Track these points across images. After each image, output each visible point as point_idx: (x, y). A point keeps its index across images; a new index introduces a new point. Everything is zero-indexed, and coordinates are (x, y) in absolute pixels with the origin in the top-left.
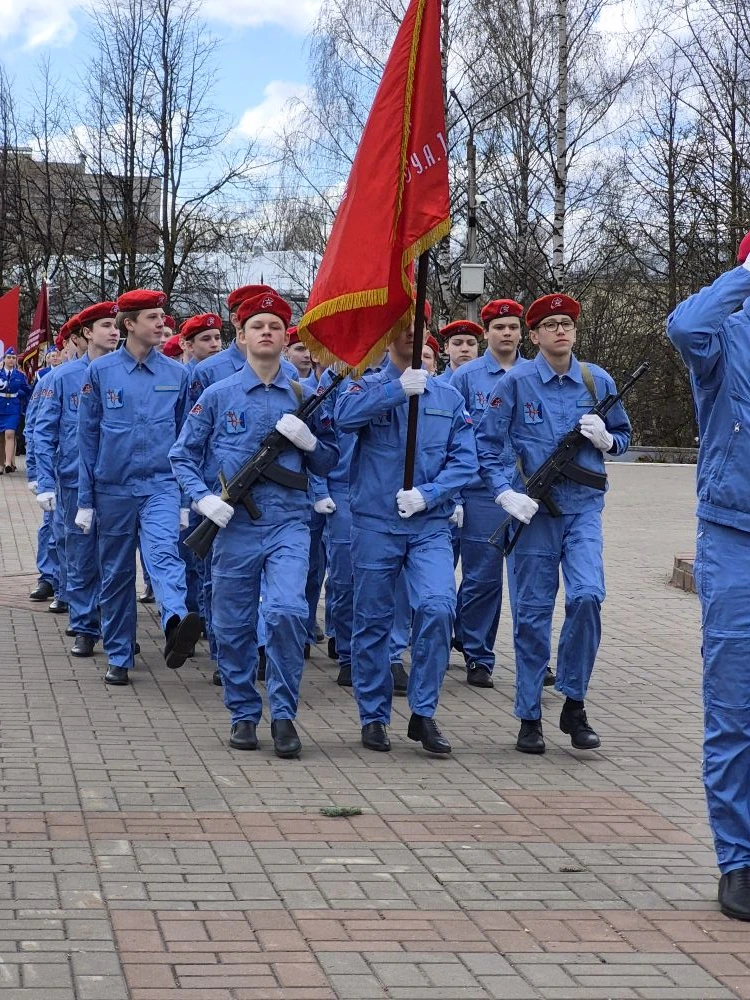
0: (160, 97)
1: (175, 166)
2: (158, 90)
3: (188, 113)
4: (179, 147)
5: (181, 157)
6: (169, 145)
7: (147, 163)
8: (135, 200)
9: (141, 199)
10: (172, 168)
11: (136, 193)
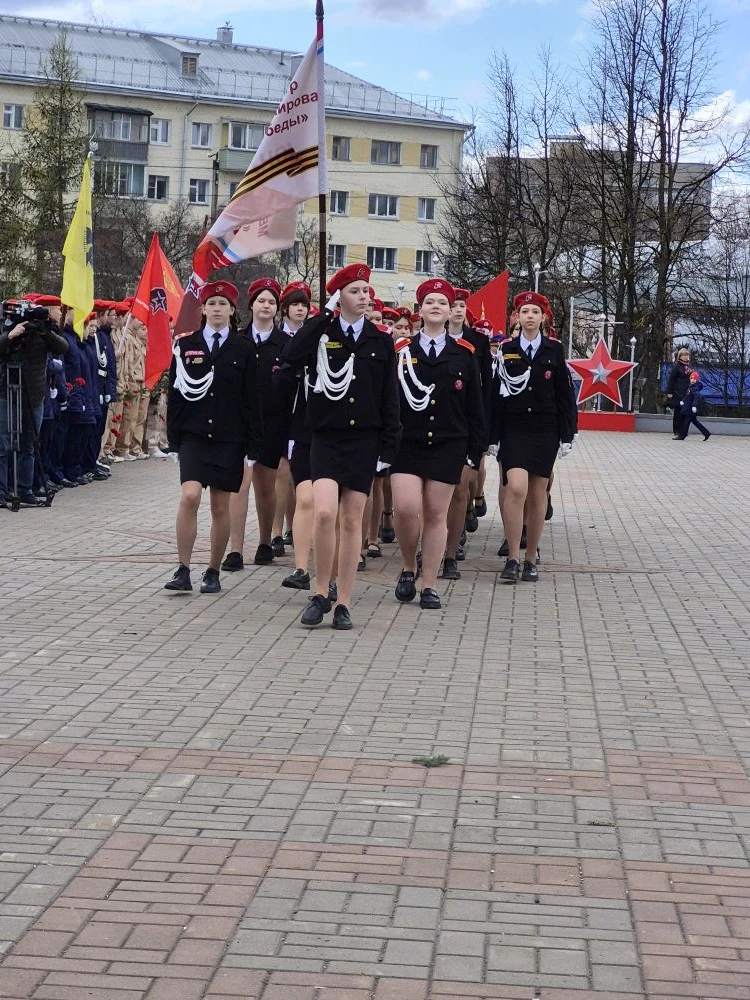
0: (658, 83)
1: (672, 150)
2: (657, 74)
3: (687, 97)
4: (677, 132)
5: (679, 142)
6: (667, 130)
7: (646, 149)
8: (635, 185)
9: (641, 184)
10: (669, 152)
11: (636, 178)
